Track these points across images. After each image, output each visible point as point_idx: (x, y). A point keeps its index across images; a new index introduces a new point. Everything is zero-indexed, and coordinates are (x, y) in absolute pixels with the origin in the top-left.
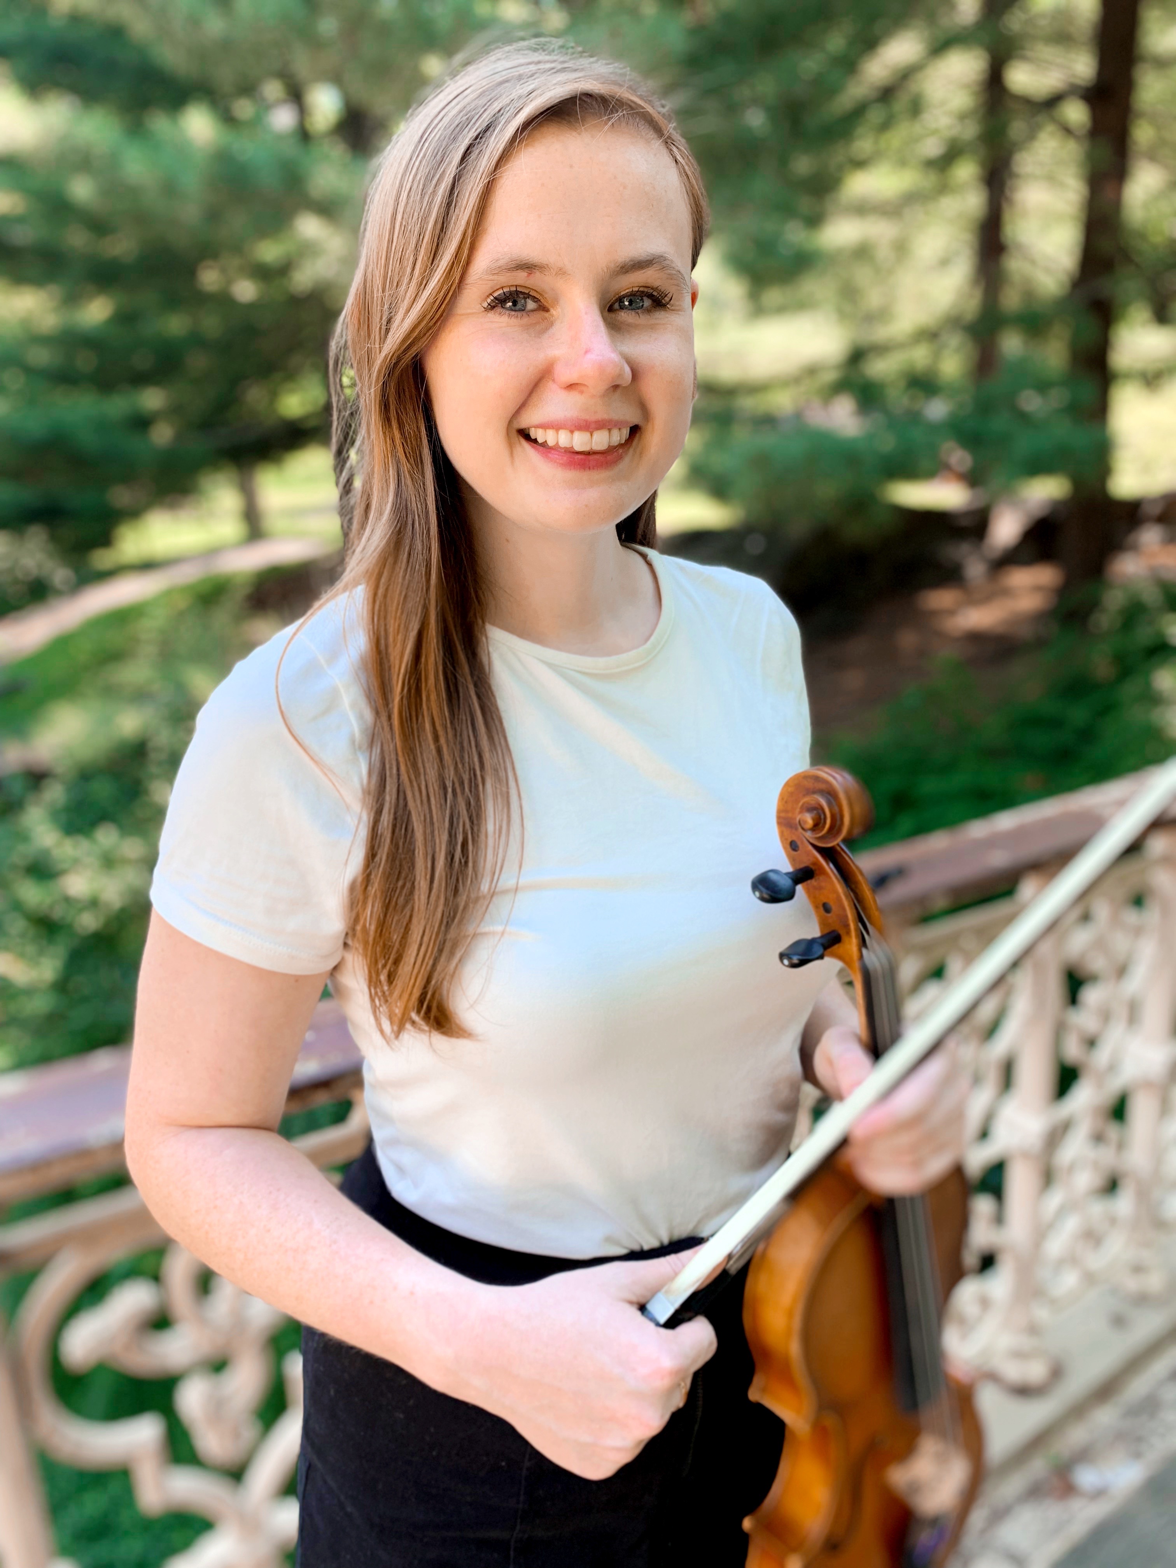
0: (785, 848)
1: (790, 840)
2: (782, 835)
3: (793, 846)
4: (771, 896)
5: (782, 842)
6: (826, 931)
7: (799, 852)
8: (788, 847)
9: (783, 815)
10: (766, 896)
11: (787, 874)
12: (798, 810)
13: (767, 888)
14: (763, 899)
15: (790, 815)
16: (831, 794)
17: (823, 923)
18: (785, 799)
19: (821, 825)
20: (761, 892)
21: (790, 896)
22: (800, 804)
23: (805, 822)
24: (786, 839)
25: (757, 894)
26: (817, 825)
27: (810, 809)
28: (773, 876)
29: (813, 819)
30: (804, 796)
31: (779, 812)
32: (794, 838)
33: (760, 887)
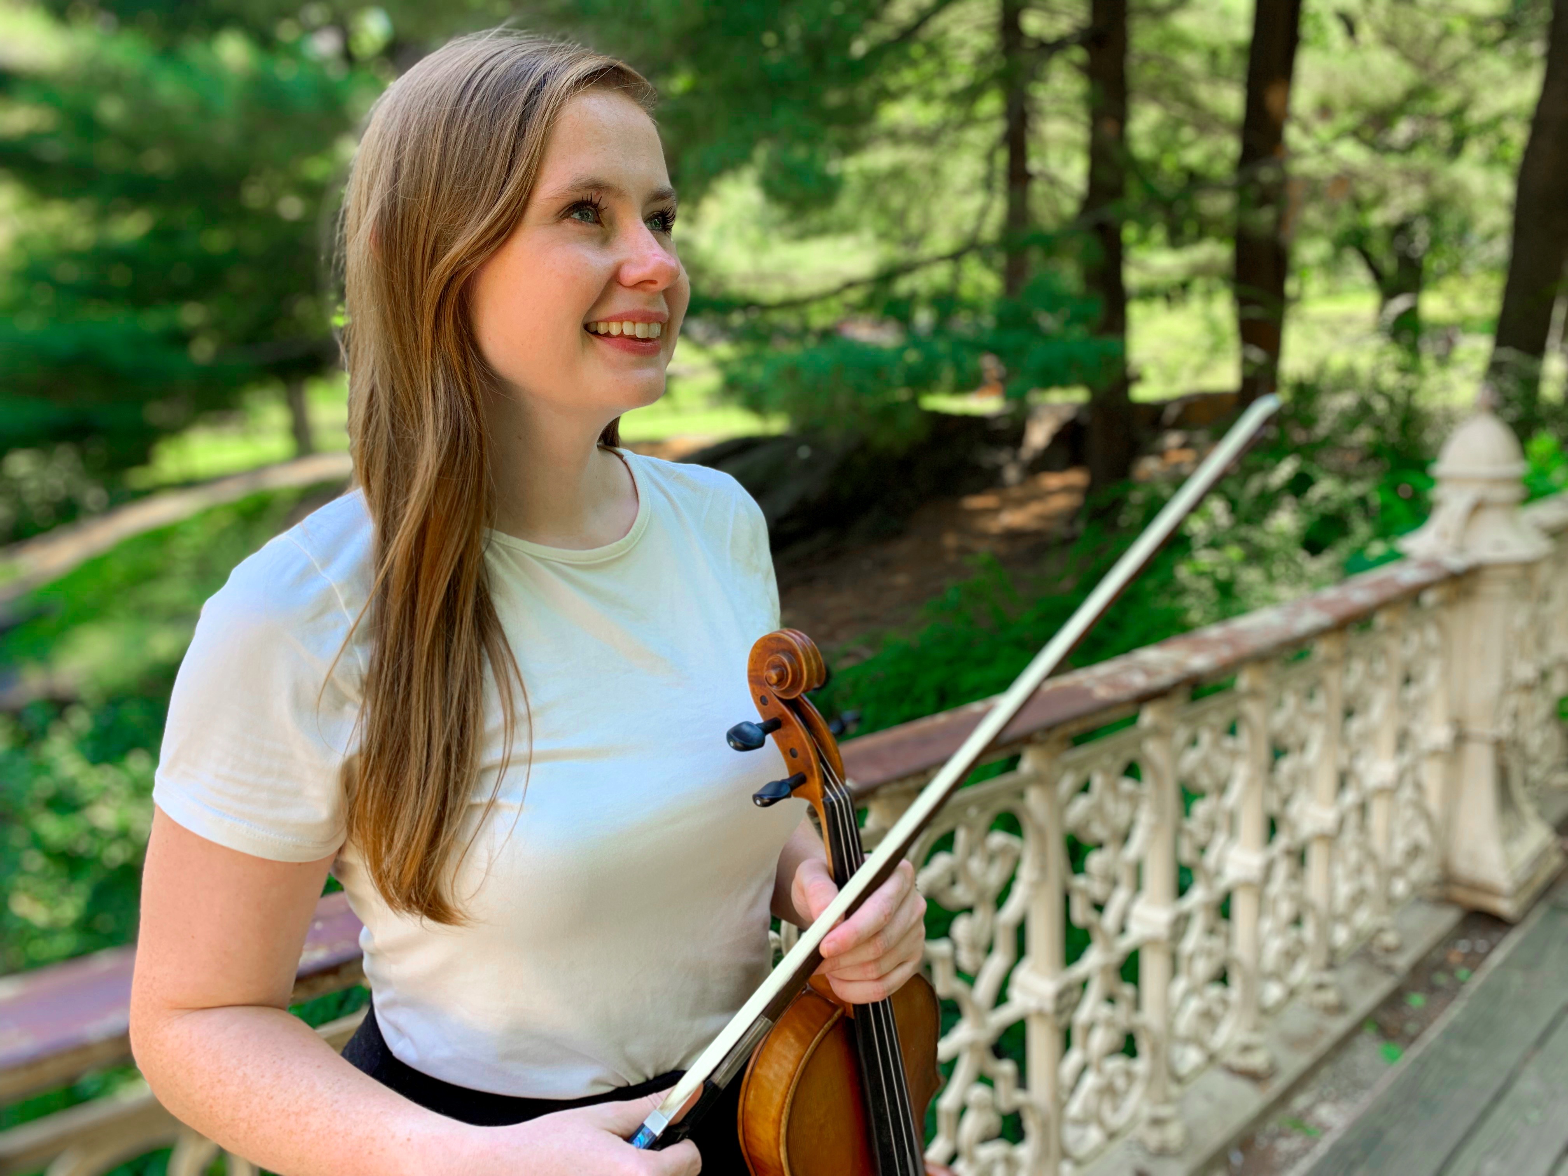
0: (756, 703)
1: (760, 696)
2: (753, 691)
3: (762, 701)
4: (744, 745)
5: (754, 698)
6: (794, 773)
7: (768, 706)
8: (759, 701)
9: (753, 674)
10: (739, 745)
11: (758, 725)
12: (765, 668)
13: (740, 738)
14: (737, 748)
15: (759, 673)
16: (791, 652)
17: (791, 767)
18: (754, 660)
19: (784, 680)
20: (735, 741)
21: (761, 744)
22: (767, 663)
23: (771, 678)
24: (757, 695)
25: (732, 743)
26: (781, 680)
27: (774, 667)
28: (747, 729)
29: (777, 675)
30: (770, 656)
31: (750, 671)
32: (764, 694)
33: (734, 737)
